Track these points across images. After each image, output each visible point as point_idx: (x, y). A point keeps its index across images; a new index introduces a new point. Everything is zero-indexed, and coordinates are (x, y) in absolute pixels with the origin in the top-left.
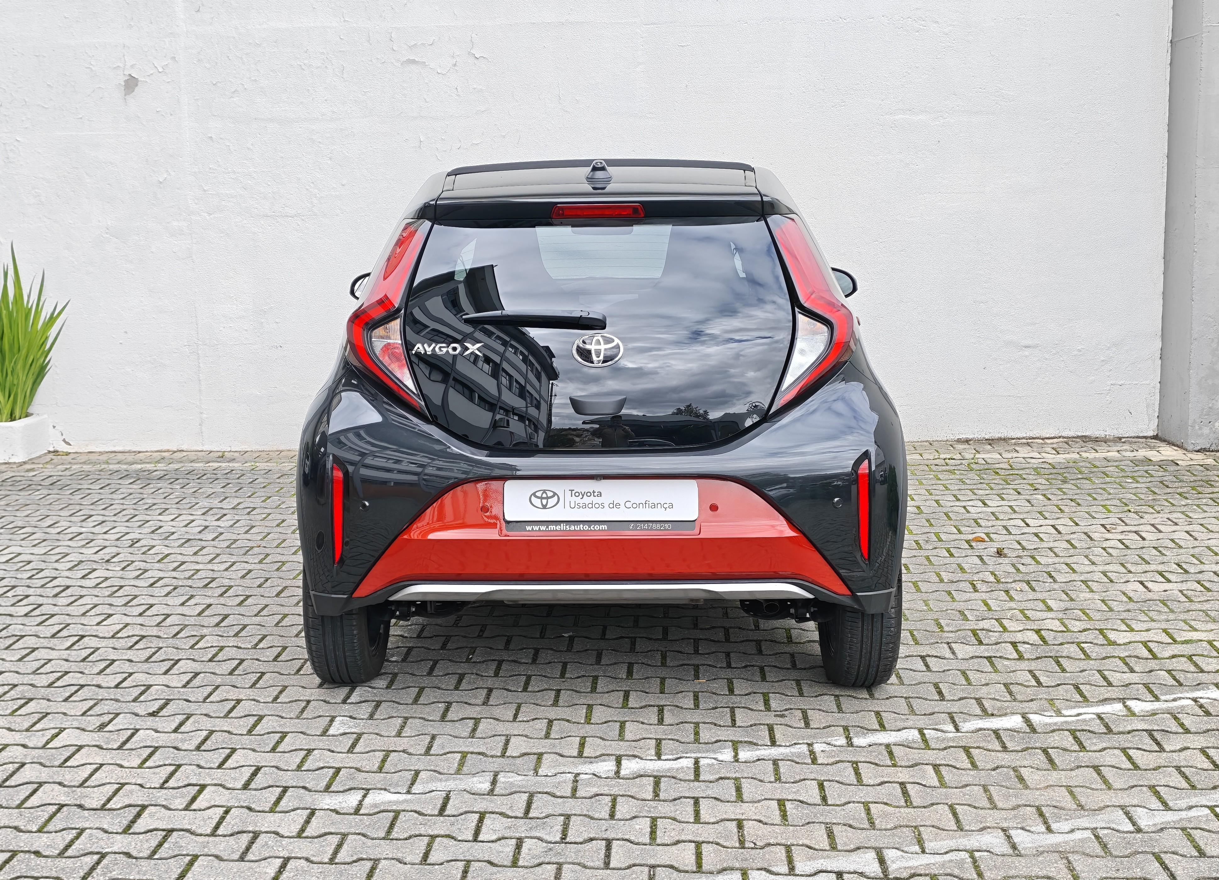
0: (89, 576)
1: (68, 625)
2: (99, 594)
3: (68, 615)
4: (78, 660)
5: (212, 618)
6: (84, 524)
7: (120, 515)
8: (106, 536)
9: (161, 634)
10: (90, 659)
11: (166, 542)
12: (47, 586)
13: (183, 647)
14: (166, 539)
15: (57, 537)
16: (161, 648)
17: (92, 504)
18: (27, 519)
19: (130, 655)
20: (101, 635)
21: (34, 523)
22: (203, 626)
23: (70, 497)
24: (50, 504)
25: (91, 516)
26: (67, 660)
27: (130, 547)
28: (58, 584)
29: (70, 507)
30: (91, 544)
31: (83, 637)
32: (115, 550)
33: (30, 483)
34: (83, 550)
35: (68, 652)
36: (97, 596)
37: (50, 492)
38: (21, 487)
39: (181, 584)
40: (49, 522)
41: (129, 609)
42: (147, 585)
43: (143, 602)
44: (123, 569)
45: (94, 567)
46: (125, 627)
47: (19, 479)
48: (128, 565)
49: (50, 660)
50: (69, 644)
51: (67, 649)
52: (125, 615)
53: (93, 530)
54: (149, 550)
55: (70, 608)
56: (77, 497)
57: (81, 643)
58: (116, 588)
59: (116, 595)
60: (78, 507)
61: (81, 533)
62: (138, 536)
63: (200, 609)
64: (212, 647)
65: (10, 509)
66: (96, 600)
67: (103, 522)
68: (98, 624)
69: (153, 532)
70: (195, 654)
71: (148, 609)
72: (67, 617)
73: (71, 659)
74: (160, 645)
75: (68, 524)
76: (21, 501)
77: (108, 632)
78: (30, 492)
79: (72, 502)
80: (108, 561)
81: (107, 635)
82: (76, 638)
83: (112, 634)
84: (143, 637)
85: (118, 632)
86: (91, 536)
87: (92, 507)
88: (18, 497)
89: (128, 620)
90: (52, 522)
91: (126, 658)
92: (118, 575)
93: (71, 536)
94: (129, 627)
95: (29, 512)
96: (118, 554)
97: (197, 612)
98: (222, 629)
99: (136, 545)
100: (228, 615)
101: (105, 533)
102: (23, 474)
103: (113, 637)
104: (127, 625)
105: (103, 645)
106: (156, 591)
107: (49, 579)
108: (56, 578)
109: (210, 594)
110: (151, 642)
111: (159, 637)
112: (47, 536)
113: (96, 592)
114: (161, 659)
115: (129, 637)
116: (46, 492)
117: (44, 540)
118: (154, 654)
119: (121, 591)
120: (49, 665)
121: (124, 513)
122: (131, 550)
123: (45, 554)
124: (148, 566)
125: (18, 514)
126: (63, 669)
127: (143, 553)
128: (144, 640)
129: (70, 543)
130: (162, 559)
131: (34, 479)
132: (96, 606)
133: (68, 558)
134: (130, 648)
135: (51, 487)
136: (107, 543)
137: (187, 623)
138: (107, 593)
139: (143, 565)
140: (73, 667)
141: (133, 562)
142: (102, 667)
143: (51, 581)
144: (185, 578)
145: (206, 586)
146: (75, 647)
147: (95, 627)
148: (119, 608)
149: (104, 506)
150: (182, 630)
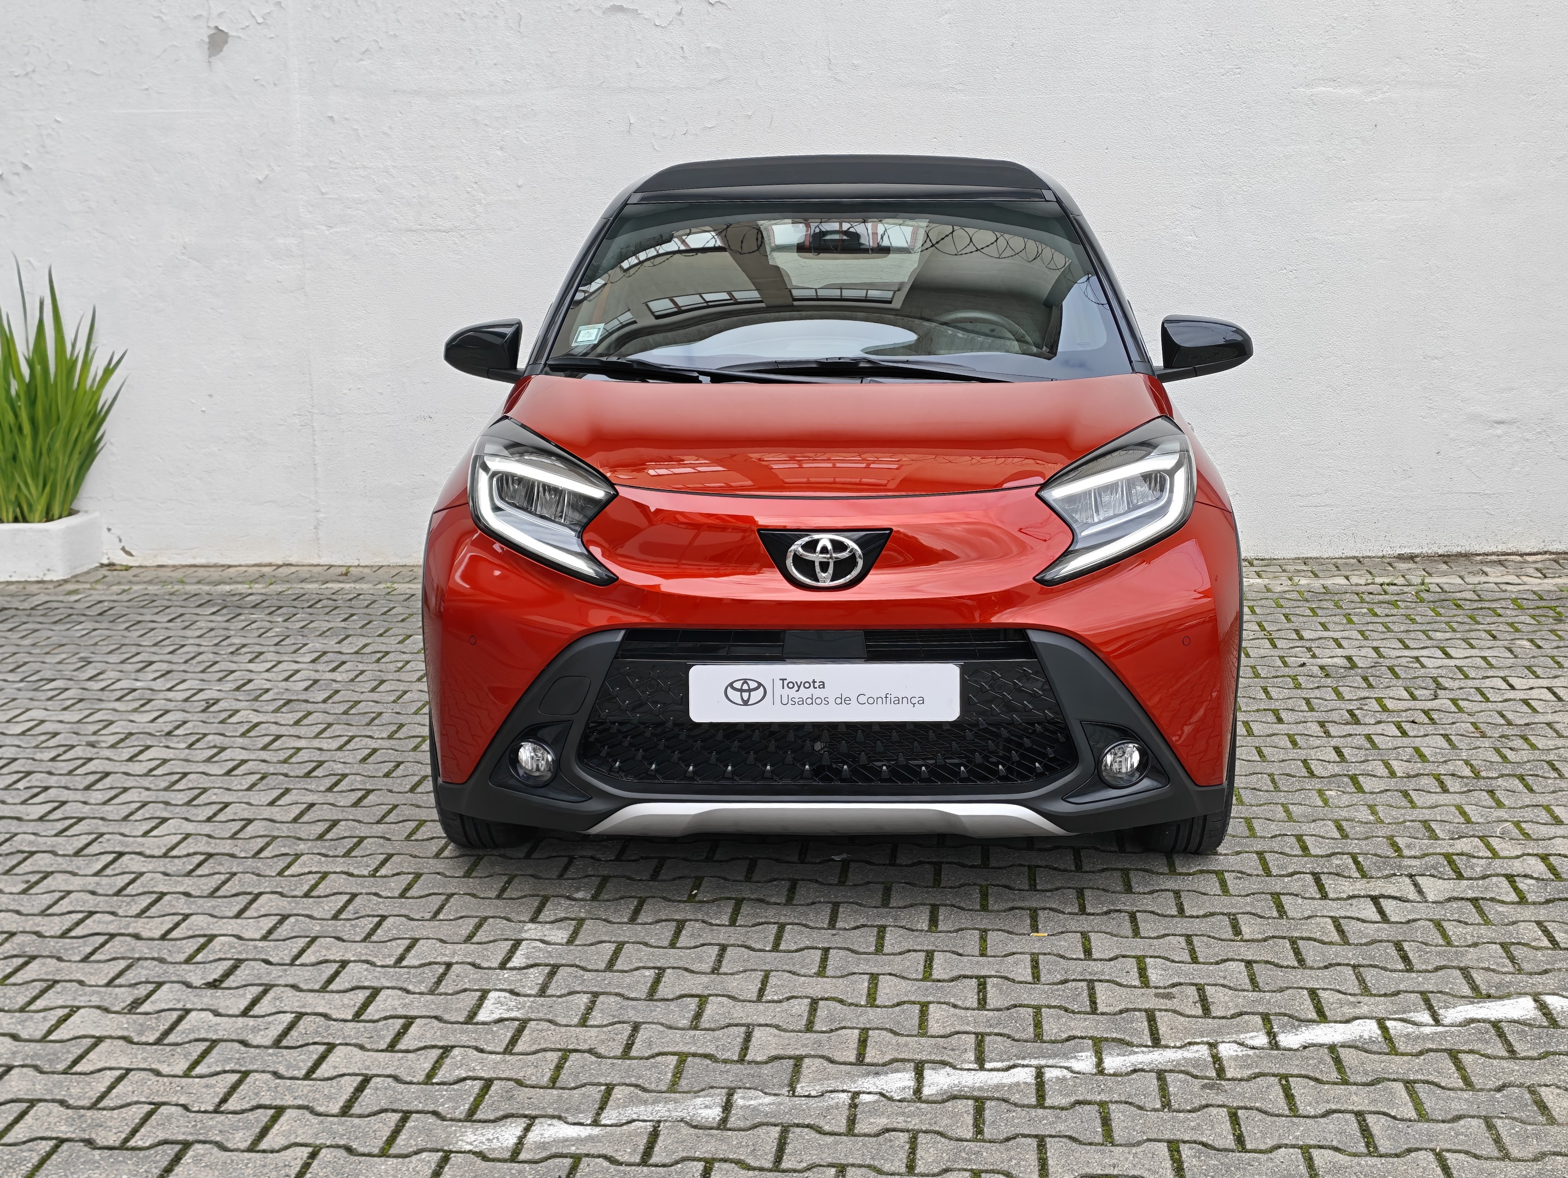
0: (140, 758)
1: (102, 835)
2: (152, 786)
3: (102, 819)
4: (111, 892)
5: (313, 827)
6: (140, 675)
7: (194, 661)
8: (170, 695)
9: (236, 851)
10: (129, 891)
11: (256, 705)
12: (78, 772)
13: (268, 873)
14: (256, 699)
15: (100, 695)
16: (235, 874)
17: (155, 645)
18: (60, 667)
19: (187, 884)
20: (148, 852)
21: (68, 674)
22: (300, 839)
23: (126, 633)
24: (96, 644)
25: (151, 663)
26: (93, 893)
27: (203, 711)
28: (94, 769)
29: (124, 649)
30: (147, 707)
31: (121, 854)
32: (179, 716)
33: (70, 611)
34: (135, 717)
35: (96, 879)
36: (148, 789)
37: (97, 625)
38: (57, 618)
39: (272, 770)
40: (90, 671)
41: (193, 810)
42: (222, 772)
43: (214, 798)
44: (190, 747)
45: (149, 743)
46: (184, 839)
47: (55, 605)
48: (198, 740)
49: (69, 893)
50: (99, 866)
51: (97, 874)
52: (187, 819)
53: (153, 685)
54: (230, 716)
55: (107, 808)
56: (134, 634)
57: (117, 864)
58: (176, 777)
59: (177, 787)
60: (134, 650)
61: (135, 690)
62: (216, 695)
63: (297, 812)
64: (310, 873)
65: (37, 651)
66: (145, 796)
67: (168, 672)
68: (146, 834)
69: (238, 689)
70: (284, 885)
71: (221, 810)
72: (100, 822)
73: (100, 891)
74: (234, 870)
75: (117, 675)
76: (55, 640)
77: (159, 847)
78: (69, 626)
79: (127, 641)
80: (169, 734)
81: (157, 852)
82: (111, 857)
83: (164, 850)
84: (210, 856)
85: (172, 848)
86: (148, 695)
87: (154, 649)
88: (50, 633)
89: (190, 828)
90: (95, 672)
91: (181, 889)
92: (182, 756)
93: (119, 694)
94: (190, 840)
95: (64, 656)
96: (185, 723)
97: (293, 816)
98: (327, 844)
99: (212, 709)
100: (339, 821)
101: (169, 690)
102: (61, 598)
103: (165, 855)
104: (188, 836)
105: (150, 868)
106: (235, 783)
107: (80, 762)
108: (91, 759)
109: (313, 787)
110: (221, 864)
111: (233, 856)
112: (86, 695)
113: (146, 782)
114: (234, 892)
115: (188, 855)
116: (90, 625)
117: (81, 700)
118: (224, 883)
119: (184, 781)
120: (66, 900)
121: (199, 658)
122: (203, 716)
123: (79, 722)
124: (226, 742)
125: (48, 659)
126: (86, 908)
127: (222, 722)
128: (211, 861)
129: (117, 705)
130: (248, 731)
131: (76, 605)
132: (145, 804)
133: (112, 729)
134: (189, 874)
135: (99, 618)
136: (170, 706)
137: (276, 834)
138: (164, 785)
139: (219, 740)
140: (102, 903)
141: (205, 735)
142: (145, 904)
143: (83, 764)
144: (280, 762)
145: (308, 775)
146: (109, 871)
147: (140, 839)
148: (178, 809)
149: (171, 648)
150: (268, 844)
